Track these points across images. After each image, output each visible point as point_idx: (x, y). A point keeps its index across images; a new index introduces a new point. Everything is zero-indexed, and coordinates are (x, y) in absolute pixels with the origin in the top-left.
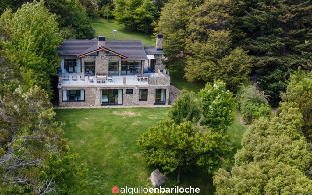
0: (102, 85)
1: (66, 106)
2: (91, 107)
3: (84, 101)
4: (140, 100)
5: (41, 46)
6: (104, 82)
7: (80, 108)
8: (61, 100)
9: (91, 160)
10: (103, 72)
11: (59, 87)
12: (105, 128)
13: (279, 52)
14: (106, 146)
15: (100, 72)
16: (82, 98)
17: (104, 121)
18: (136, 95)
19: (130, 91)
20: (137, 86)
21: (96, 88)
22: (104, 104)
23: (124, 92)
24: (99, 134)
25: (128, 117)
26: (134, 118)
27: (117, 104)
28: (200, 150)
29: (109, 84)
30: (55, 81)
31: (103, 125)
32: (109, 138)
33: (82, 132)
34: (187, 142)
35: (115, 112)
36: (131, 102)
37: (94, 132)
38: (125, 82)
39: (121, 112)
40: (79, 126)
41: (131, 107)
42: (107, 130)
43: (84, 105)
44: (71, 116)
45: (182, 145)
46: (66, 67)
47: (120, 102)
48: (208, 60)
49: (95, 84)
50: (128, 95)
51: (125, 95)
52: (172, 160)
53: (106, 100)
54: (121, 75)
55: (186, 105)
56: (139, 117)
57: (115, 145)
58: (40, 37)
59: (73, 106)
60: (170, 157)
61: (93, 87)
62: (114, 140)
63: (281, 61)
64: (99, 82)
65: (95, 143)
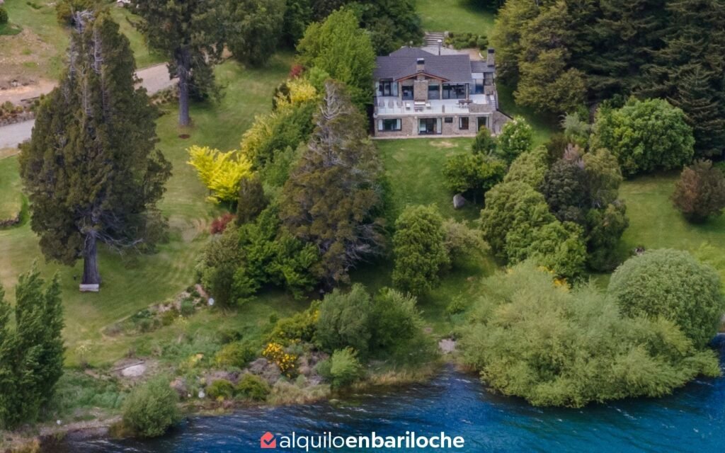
0: (419, 113)
1: (381, 136)
2: (408, 137)
3: (401, 130)
4: (460, 129)
5: (356, 74)
6: (421, 109)
7: (397, 137)
8: (376, 129)
9: (405, 188)
10: (422, 97)
11: (375, 116)
12: (420, 159)
13: (622, 72)
14: (419, 176)
15: (419, 98)
16: (398, 127)
17: (419, 152)
18: (456, 124)
19: (449, 120)
20: (456, 115)
21: (413, 117)
22: (422, 133)
23: (443, 120)
24: (413, 164)
25: (443, 148)
26: (450, 149)
27: (436, 133)
28: (486, 175)
29: (426, 113)
30: (370, 109)
31: (418, 156)
32: (422, 169)
33: (397, 162)
34: (475, 170)
35: (432, 143)
36: (450, 131)
37: (409, 163)
38: (443, 111)
39: (438, 143)
40: (395, 157)
41: (450, 136)
42: (422, 161)
43: (401, 135)
44: (388, 146)
45: (470, 171)
46: (381, 89)
47: (439, 132)
48: (537, 84)
49: (412, 112)
50: (448, 124)
51: (444, 124)
52: (463, 184)
53: (424, 129)
54: (443, 98)
55: (483, 140)
56: (455, 148)
57: (427, 175)
58: (356, 66)
59: (389, 136)
60: (461, 181)
61: (409, 116)
62: (427, 170)
63: (623, 84)
64: (416, 110)
65: (409, 173)
